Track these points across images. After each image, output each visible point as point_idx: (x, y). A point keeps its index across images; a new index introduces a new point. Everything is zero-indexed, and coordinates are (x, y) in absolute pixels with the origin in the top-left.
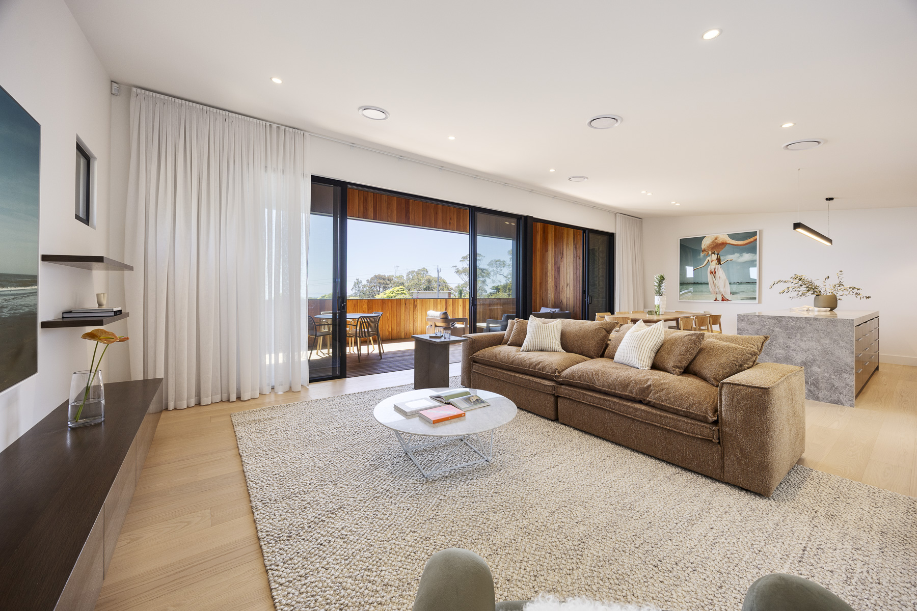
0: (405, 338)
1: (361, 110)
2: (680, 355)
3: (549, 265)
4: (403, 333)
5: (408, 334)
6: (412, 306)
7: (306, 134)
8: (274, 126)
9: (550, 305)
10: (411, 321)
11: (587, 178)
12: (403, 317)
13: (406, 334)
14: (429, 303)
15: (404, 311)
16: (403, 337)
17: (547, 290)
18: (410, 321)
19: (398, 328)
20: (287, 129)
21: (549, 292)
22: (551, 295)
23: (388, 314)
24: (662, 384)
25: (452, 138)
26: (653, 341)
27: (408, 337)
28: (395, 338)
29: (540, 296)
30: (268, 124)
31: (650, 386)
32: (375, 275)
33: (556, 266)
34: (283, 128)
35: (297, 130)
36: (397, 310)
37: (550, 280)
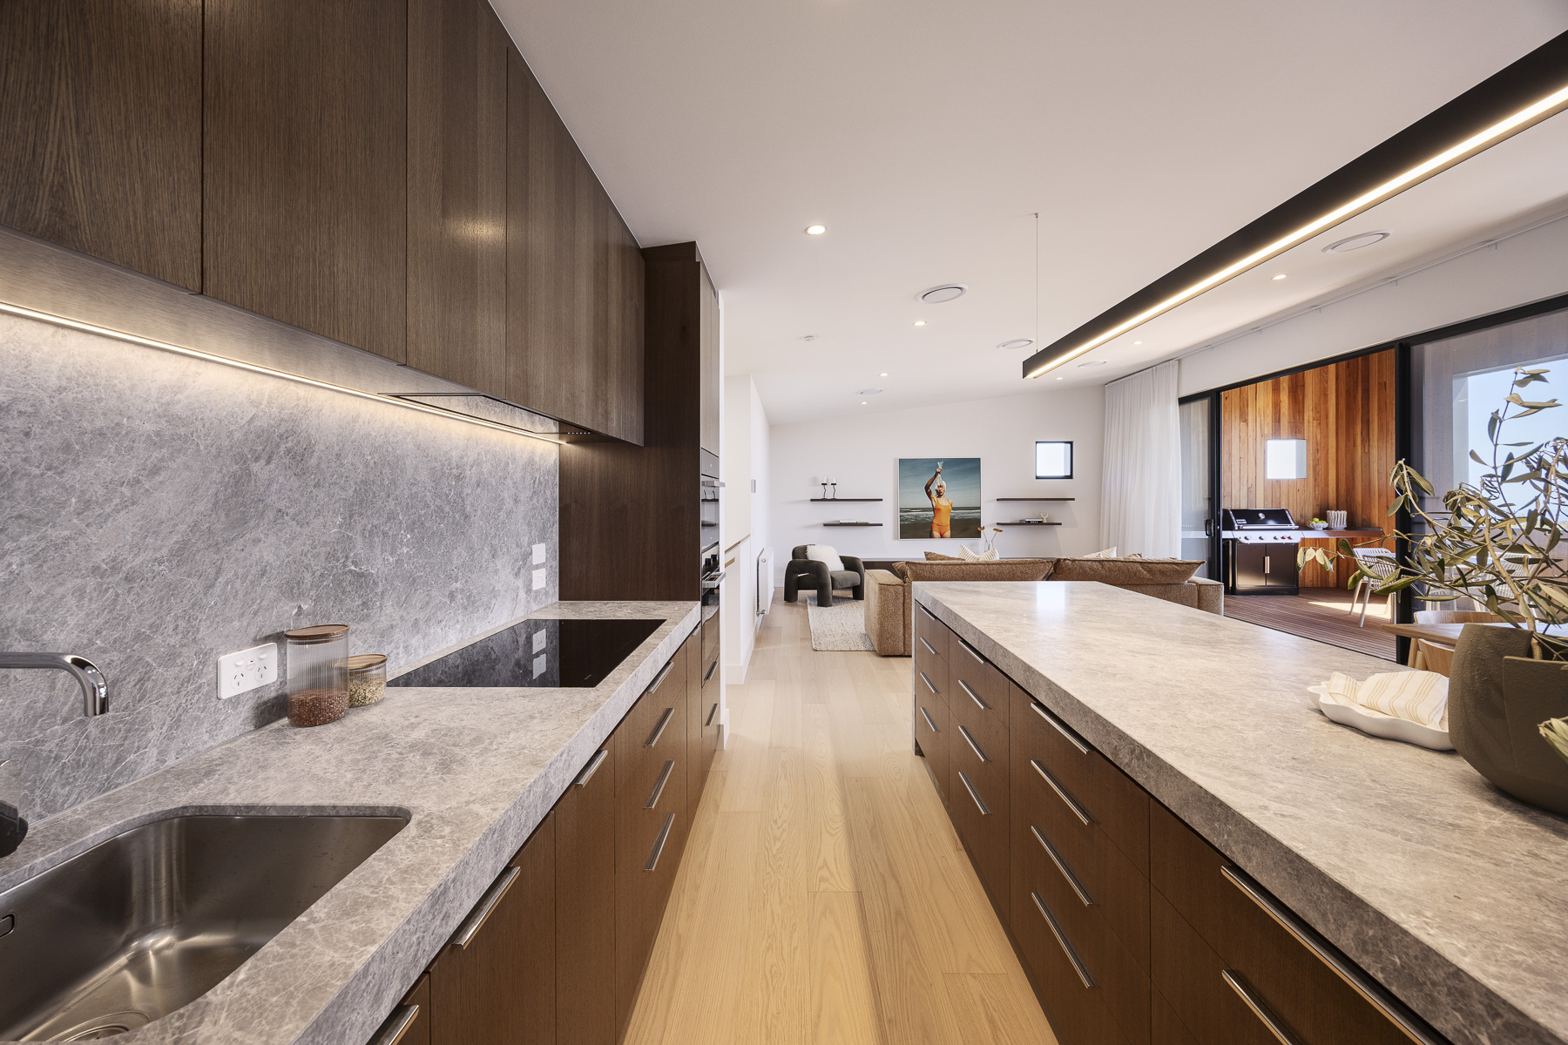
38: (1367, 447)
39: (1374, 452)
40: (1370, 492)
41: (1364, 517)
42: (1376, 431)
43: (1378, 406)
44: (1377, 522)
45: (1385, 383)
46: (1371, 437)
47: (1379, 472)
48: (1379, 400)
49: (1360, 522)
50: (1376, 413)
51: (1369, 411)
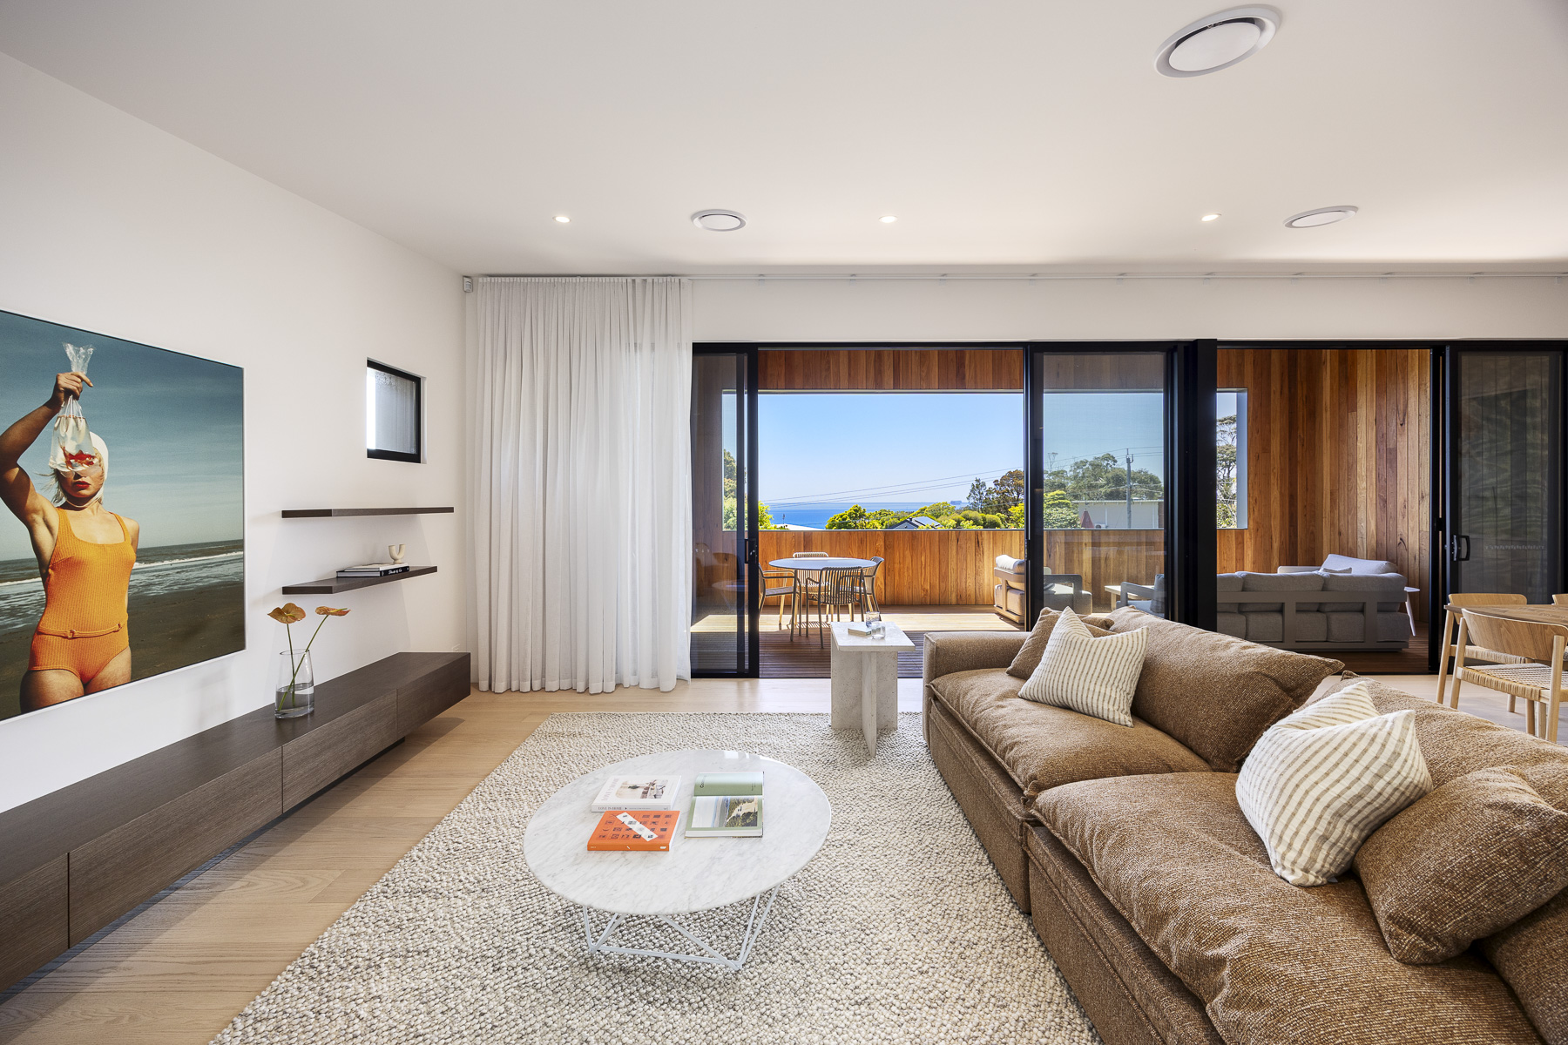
0: (958, 604)
1: (696, 219)
2: (1439, 882)
3: (1361, 445)
4: (954, 595)
5: (964, 596)
6: (972, 545)
7: (684, 280)
8: (638, 280)
9: (1362, 549)
10: (971, 572)
11: (1355, 209)
12: (952, 564)
13: (959, 597)
14: (1008, 538)
15: (954, 552)
16: (953, 599)
17: (1353, 509)
18: (969, 571)
19: (943, 585)
20: (656, 279)
21: (1361, 515)
22: (1366, 522)
23: (923, 558)
24: (1271, 978)
25: (888, 220)
26: (1345, 783)
27: (964, 602)
28: (937, 603)
29: (1332, 524)
30: (630, 279)
31: (1219, 962)
32: (1010, 472)
33: (1383, 447)
34: (649, 280)
35: (669, 278)
36: (942, 551)
37: (1362, 485)
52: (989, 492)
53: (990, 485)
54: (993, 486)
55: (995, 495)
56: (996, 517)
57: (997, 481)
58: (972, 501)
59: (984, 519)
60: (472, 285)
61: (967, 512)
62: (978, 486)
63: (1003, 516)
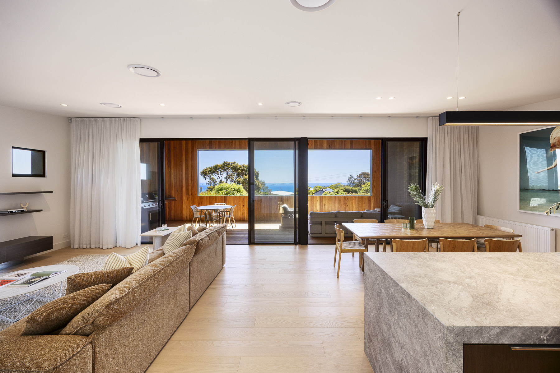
7: (137, 119)
20: (128, 118)
34: (125, 119)
35: (132, 118)
38: (170, 169)
39: (172, 171)
40: (171, 185)
41: (169, 194)
42: (173, 164)
43: (174, 155)
44: (173, 196)
45: (176, 148)
46: (171, 166)
47: (174, 178)
48: (174, 153)
49: (167, 196)
50: (173, 157)
51: (170, 156)
52: (355, 179)
53: (355, 177)
54: (356, 178)
55: (357, 180)
56: (356, 189)
57: (357, 176)
58: (349, 182)
59: (352, 189)
60: (71, 120)
61: (346, 187)
62: (351, 177)
63: (359, 188)
